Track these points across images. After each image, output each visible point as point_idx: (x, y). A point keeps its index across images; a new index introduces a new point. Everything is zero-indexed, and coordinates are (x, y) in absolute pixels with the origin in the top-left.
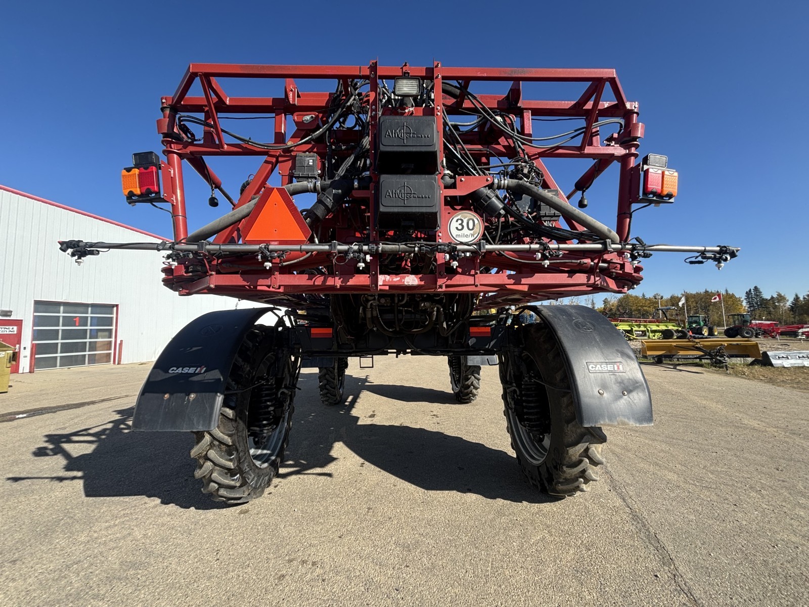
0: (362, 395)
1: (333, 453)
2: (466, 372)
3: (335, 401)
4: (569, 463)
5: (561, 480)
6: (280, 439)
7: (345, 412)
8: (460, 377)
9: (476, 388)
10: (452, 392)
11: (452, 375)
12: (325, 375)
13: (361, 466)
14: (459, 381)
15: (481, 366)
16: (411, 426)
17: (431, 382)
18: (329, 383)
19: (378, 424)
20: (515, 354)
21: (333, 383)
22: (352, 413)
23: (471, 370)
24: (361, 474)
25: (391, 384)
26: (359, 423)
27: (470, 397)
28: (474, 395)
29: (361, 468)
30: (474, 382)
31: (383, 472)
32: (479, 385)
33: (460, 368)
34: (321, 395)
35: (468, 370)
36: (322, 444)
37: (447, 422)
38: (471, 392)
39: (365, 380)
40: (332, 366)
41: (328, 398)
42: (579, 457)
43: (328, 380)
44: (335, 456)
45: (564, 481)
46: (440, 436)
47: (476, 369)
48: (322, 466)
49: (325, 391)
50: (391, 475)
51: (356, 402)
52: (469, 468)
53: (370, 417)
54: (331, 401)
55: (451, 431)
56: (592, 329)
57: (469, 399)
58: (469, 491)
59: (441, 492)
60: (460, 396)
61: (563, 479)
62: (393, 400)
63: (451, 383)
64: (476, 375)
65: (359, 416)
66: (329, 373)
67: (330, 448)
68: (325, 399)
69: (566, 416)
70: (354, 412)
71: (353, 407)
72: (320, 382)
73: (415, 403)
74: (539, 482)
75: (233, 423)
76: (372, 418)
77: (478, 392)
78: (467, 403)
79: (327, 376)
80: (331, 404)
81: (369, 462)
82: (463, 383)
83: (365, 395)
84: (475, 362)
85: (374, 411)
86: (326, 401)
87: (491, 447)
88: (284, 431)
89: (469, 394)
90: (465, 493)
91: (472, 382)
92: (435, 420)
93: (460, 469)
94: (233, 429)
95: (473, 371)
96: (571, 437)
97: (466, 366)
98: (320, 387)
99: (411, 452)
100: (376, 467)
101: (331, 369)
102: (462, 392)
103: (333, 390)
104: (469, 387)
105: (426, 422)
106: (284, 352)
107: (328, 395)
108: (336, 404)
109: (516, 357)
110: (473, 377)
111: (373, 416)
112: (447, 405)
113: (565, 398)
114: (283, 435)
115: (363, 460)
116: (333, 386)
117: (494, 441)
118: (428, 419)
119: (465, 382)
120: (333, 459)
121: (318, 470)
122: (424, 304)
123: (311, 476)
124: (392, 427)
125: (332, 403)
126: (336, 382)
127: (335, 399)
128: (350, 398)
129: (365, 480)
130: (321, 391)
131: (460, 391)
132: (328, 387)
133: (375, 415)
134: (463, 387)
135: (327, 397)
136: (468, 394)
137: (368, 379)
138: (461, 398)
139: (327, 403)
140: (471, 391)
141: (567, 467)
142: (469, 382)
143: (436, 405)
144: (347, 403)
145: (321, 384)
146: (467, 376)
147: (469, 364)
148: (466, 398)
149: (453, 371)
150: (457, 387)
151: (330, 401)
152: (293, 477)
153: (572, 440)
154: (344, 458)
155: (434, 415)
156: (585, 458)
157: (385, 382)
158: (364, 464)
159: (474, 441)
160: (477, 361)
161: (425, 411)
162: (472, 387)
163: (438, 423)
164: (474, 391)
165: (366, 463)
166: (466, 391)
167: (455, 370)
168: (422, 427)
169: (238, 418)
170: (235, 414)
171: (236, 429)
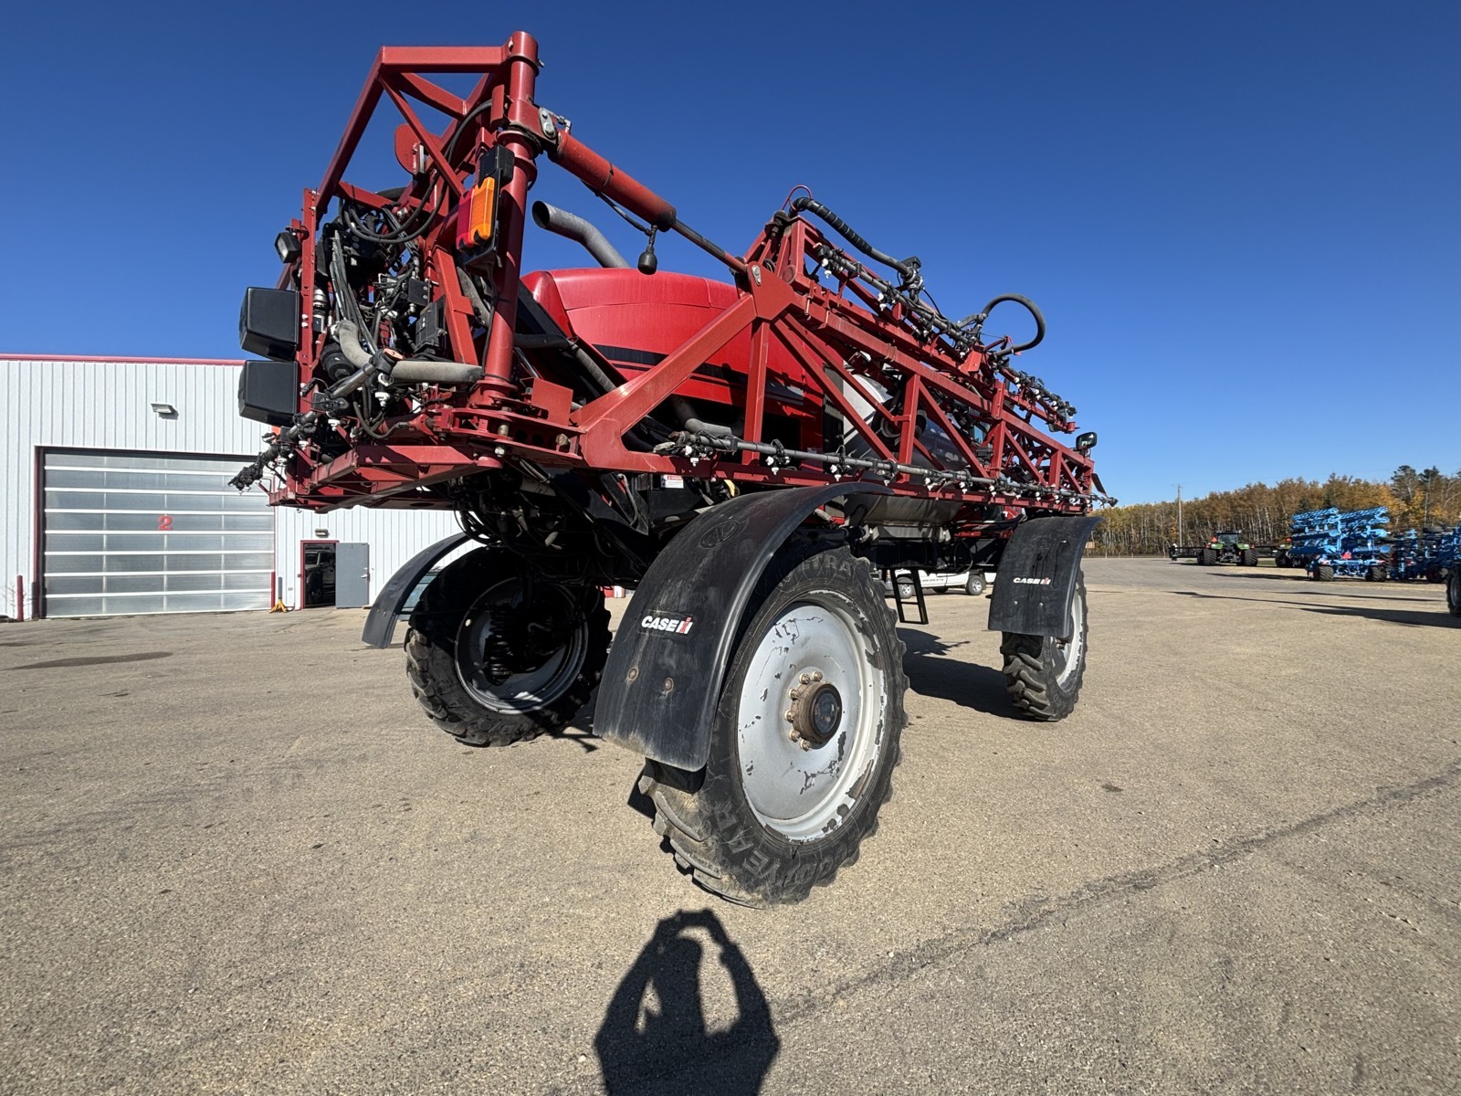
75: (425, 648)
94: (424, 652)
95: (1018, 646)
110: (1018, 659)
169: (433, 644)
170: (425, 638)
171: (430, 655)
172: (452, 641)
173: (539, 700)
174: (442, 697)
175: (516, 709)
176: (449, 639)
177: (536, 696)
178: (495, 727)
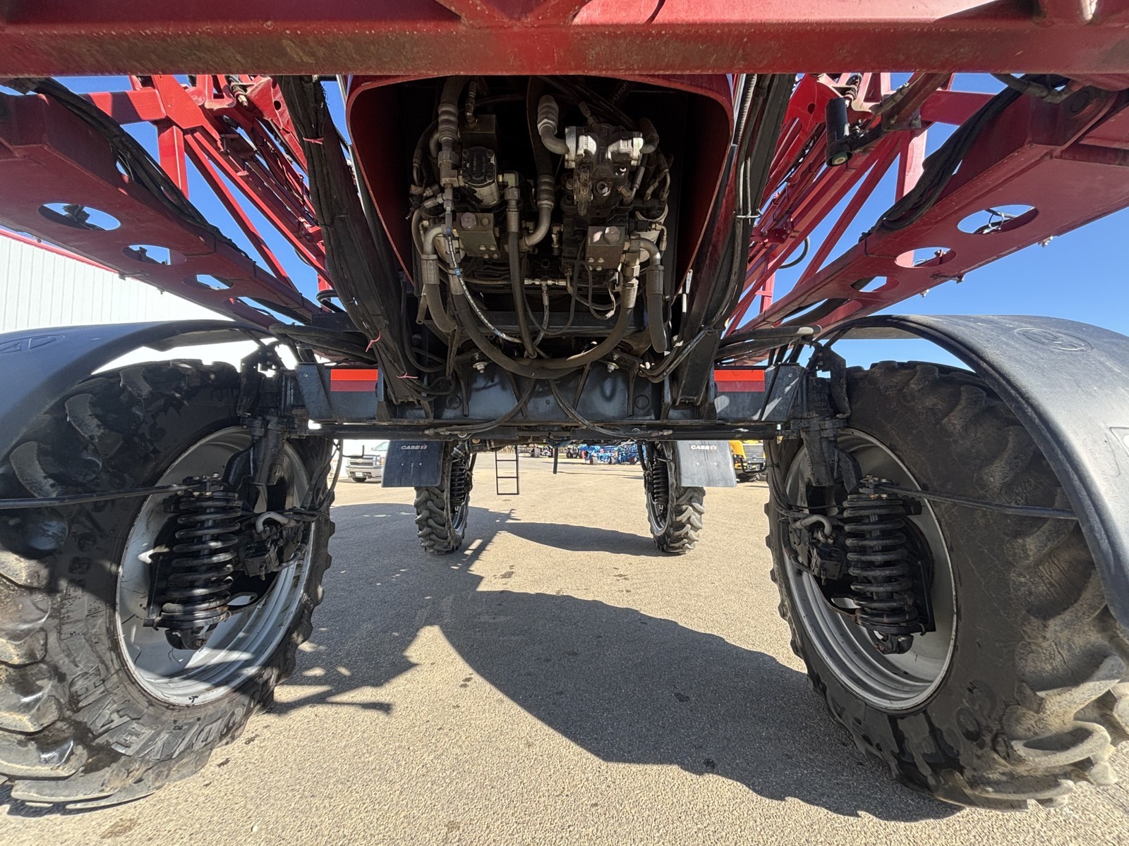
0: (496, 539)
1: (413, 653)
2: (677, 499)
3: (446, 548)
4: (1036, 734)
5: (994, 776)
6: (281, 625)
7: (461, 567)
8: (665, 509)
9: (695, 528)
10: (652, 536)
11: (651, 507)
12: (426, 502)
13: (461, 686)
14: (663, 516)
15: (705, 488)
16: (576, 597)
17: (614, 520)
18: (433, 515)
19: (516, 590)
20: (825, 434)
21: (441, 516)
22: (471, 569)
23: (688, 495)
24: (458, 706)
25: (548, 522)
26: (482, 588)
27: (684, 545)
28: (691, 541)
29: (462, 690)
30: (693, 517)
31: (508, 703)
32: (701, 522)
33: (667, 492)
34: (420, 536)
35: (682, 495)
36: (397, 631)
37: (644, 590)
38: (686, 536)
39: (508, 516)
40: (438, 484)
41: (433, 543)
42: (1076, 719)
43: (431, 511)
44: (413, 660)
45: (1004, 778)
46: (630, 615)
47: (696, 495)
48: (378, 683)
49: (426, 530)
50: (524, 713)
51: (484, 549)
52: (699, 696)
53: (504, 576)
54: (440, 548)
55: (654, 609)
56: (1081, 346)
57: (682, 548)
58: (710, 766)
59: (641, 767)
60: (666, 543)
61: (1003, 774)
62: (549, 547)
63: (649, 520)
64: (697, 505)
65: (482, 575)
66: (434, 498)
67: (410, 638)
68: (427, 544)
69: (1031, 593)
70: (476, 568)
71: (477, 559)
72: (418, 514)
73: (587, 553)
74: (897, 757)
75: (39, 597)
76: (507, 580)
77: (698, 536)
78: (678, 554)
79: (430, 503)
80: (439, 553)
81: (482, 675)
82: (671, 518)
83: (504, 540)
84: (696, 481)
85: (512, 567)
86: (431, 547)
87: (738, 644)
88: (294, 608)
89: (682, 539)
90: (701, 773)
91: (689, 518)
92: (623, 584)
93: (682, 698)
94: (37, 613)
95: (691, 498)
96: (1052, 657)
97: (678, 487)
98: (418, 522)
99: (575, 654)
100: (494, 690)
101: (437, 491)
102: (669, 537)
103: (441, 528)
104: (683, 526)
105: (606, 588)
106: (269, 426)
107: (433, 537)
108: (447, 552)
109: (824, 444)
110: (690, 508)
111: (508, 575)
112: (643, 557)
113: (1028, 540)
114: (292, 616)
115: (471, 671)
116: (442, 522)
117: (741, 630)
118: (609, 582)
119: (676, 516)
120: (410, 666)
121: (367, 694)
122: (603, 235)
123: (345, 709)
124: (540, 596)
125: (441, 551)
126: (447, 514)
127: (446, 544)
128: (477, 543)
129: (461, 727)
130: (420, 530)
131: (667, 534)
132: (431, 522)
133: (513, 572)
134: (671, 526)
135: (431, 540)
136: (680, 539)
137: (513, 515)
138: (669, 547)
139: (432, 551)
140: (687, 533)
141: (1026, 745)
142: (683, 518)
143: (623, 556)
144: (468, 552)
145: (418, 517)
146: (679, 505)
147: (684, 484)
148: (677, 545)
149: (654, 499)
150: (660, 527)
151: (436, 547)
152: (307, 711)
153: (1053, 669)
154: (432, 664)
155: (621, 576)
156: (1097, 726)
157: (539, 519)
158: (468, 680)
159: (702, 631)
160: (699, 480)
161: (605, 568)
162: (689, 526)
163: (628, 591)
164: (692, 533)
165: (477, 678)
166: (677, 533)
167: (657, 498)
168: (597, 599)
169: (63, 584)
170: (44, 572)
171: (56, 613)
172: (114, 568)
173: (245, 656)
174: (80, 717)
175: (217, 685)
176: (108, 565)
177: (233, 649)
178: (187, 739)
